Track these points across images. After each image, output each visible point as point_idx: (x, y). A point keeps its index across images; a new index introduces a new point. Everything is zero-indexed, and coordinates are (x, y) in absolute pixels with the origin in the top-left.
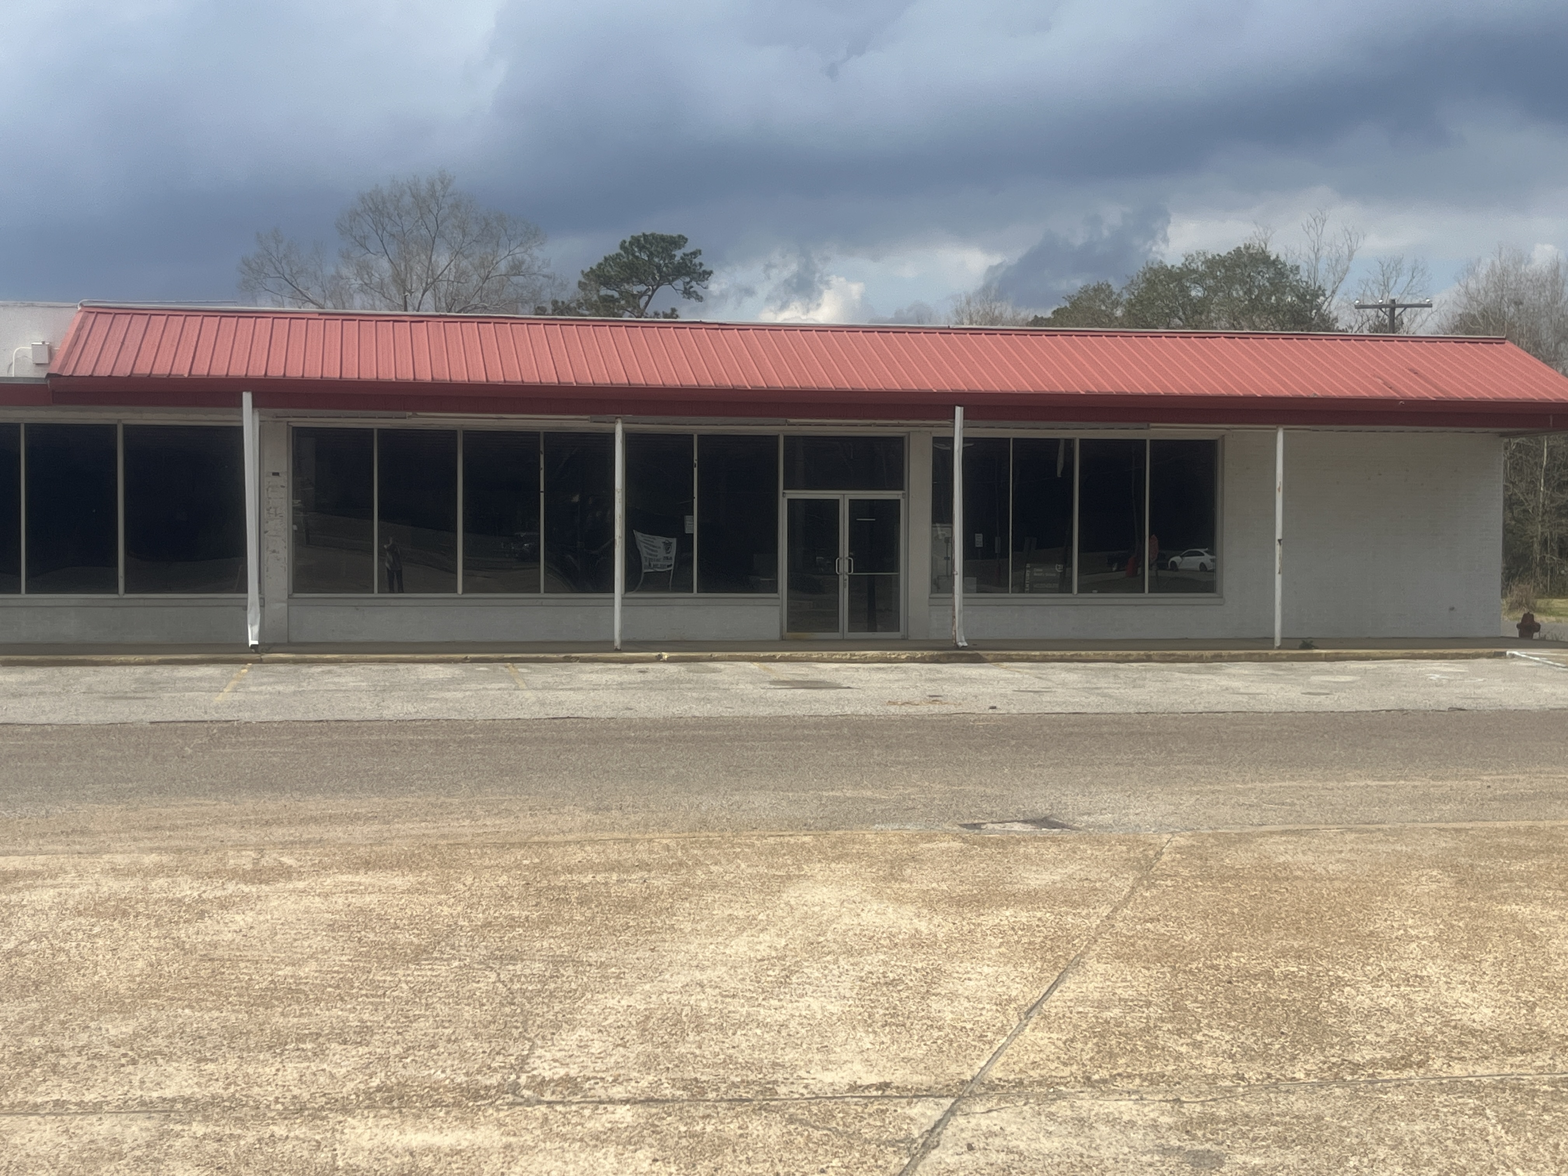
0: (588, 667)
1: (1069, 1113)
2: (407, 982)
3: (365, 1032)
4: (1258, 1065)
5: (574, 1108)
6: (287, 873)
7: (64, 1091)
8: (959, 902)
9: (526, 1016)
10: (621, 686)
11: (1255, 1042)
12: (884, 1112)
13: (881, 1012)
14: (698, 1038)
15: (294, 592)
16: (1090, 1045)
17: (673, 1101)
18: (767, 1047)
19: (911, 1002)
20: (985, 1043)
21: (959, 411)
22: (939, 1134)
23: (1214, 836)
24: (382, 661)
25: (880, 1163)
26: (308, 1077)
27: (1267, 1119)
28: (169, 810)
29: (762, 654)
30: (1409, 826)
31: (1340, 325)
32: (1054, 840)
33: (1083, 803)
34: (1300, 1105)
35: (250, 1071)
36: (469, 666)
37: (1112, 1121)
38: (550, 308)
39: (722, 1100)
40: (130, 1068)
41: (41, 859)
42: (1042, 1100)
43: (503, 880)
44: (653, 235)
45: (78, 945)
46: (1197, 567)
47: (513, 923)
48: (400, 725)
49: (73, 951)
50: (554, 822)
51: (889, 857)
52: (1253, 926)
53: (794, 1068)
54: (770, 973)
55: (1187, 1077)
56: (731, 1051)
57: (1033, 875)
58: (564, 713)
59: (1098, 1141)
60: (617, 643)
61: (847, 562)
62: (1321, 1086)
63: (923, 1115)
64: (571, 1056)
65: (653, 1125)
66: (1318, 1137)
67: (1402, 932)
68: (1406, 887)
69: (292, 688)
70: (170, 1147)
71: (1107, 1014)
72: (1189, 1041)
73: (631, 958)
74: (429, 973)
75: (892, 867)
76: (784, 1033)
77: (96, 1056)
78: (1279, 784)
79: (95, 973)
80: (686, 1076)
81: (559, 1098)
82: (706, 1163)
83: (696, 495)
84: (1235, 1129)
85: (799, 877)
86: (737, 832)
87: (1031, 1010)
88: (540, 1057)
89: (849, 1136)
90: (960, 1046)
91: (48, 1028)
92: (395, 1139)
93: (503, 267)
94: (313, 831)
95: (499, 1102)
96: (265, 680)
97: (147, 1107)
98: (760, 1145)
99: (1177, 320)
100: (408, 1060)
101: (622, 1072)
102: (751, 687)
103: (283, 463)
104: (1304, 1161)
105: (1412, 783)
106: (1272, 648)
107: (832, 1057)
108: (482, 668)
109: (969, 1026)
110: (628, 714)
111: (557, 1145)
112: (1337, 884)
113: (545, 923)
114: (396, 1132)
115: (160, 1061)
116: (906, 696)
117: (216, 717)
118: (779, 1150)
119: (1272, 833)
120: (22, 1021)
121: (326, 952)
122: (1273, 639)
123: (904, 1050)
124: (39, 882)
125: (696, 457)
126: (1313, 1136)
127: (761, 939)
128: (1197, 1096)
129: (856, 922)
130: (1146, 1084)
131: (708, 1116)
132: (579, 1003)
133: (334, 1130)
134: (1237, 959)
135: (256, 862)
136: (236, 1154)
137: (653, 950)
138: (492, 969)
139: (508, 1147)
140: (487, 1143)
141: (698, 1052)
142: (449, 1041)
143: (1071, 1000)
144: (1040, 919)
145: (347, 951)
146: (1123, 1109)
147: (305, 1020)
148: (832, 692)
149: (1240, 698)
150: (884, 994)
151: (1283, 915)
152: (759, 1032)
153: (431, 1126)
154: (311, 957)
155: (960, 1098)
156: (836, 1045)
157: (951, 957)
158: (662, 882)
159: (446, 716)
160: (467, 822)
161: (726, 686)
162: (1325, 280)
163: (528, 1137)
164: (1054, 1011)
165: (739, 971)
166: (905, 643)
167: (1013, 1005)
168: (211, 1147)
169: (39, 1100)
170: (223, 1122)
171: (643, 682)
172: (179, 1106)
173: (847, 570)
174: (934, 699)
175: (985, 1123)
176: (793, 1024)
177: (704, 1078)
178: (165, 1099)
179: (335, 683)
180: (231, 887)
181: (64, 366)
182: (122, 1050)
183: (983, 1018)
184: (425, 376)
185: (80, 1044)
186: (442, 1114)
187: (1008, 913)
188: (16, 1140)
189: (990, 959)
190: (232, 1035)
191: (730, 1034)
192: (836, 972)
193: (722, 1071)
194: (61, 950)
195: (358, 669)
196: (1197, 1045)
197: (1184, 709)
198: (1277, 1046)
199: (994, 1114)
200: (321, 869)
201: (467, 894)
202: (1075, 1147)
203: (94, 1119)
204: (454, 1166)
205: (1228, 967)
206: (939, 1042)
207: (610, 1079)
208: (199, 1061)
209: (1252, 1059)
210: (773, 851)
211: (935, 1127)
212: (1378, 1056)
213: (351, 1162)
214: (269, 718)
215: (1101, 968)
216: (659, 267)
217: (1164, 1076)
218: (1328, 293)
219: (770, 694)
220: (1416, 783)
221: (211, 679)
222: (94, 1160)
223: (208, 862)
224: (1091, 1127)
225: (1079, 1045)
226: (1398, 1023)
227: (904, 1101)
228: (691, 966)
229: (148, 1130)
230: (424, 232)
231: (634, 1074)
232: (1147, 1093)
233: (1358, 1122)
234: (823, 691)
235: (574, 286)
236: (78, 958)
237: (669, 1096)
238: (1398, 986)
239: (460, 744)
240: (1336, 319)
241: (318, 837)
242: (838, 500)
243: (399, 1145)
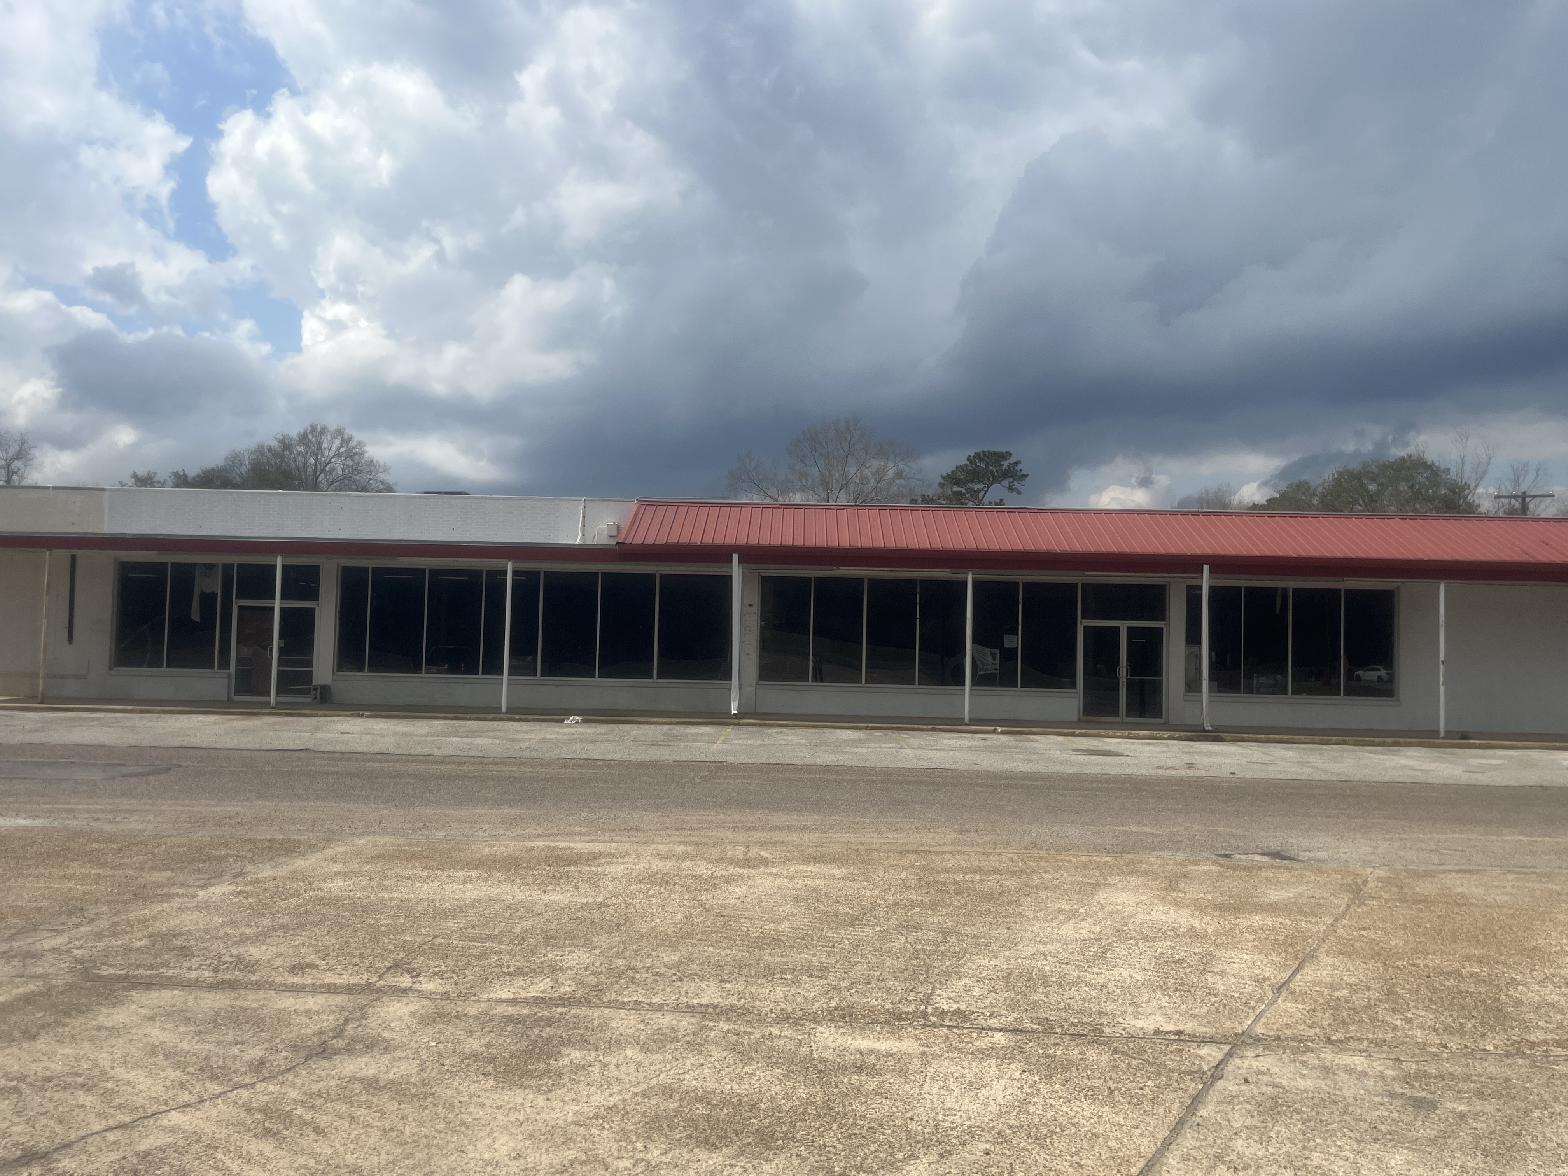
0: (947, 735)
1: (1316, 1062)
2: (848, 939)
3: (823, 971)
4: (1457, 1038)
5: (965, 1031)
6: (765, 862)
7: (639, 995)
8: (1221, 908)
9: (928, 967)
10: (970, 749)
11: (1453, 1021)
12: (1181, 1051)
13: (1172, 981)
14: (1045, 991)
15: (760, 680)
16: (1327, 1014)
17: (1032, 1032)
18: (1093, 1000)
19: (1193, 976)
20: (1249, 1008)
21: (1206, 568)
22: (1222, 1069)
23: (1406, 871)
24: (814, 727)
25: (1181, 1086)
26: (789, 998)
27: (1468, 1078)
28: (688, 818)
29: (1066, 731)
30: (1556, 871)
31: (1483, 510)
32: (1287, 868)
33: (1305, 843)
34: (1492, 1070)
35: (753, 990)
36: (870, 731)
37: (1350, 1070)
38: (920, 500)
39: (1066, 1034)
40: (679, 983)
41: (614, 845)
42: (1295, 1051)
43: (903, 875)
44: (989, 451)
45: (641, 902)
46: (1376, 678)
47: (912, 904)
48: (827, 769)
49: (638, 905)
50: (933, 838)
51: (1167, 874)
52: (1442, 938)
53: (1114, 1016)
54: (1091, 949)
55: (1403, 1043)
56: (1069, 1001)
57: (1272, 892)
58: (933, 766)
59: (1341, 1084)
60: (967, 720)
61: (1125, 670)
62: (1507, 1057)
63: (1210, 1055)
64: (960, 996)
65: (1020, 1047)
66: (1508, 1094)
67: (1559, 948)
68: (1558, 916)
69: (759, 742)
70: (707, 1036)
71: (1338, 994)
72: (1402, 1017)
73: (995, 933)
74: (861, 934)
75: (1171, 882)
76: (1105, 991)
77: (657, 974)
78: (1451, 836)
79: (653, 920)
80: (1039, 1015)
81: (955, 1024)
82: (1059, 1076)
83: (1020, 622)
84: (1444, 1083)
85: (1105, 885)
86: (1059, 852)
87: (1281, 987)
88: (939, 996)
89: (1157, 1065)
90: (1231, 1009)
91: (627, 954)
92: (849, 1043)
93: (891, 474)
94: (777, 836)
95: (915, 1023)
96: (742, 736)
97: (691, 1009)
98: (1095, 1067)
99: (1358, 507)
100: (853, 991)
101: (996, 1010)
102: (1059, 752)
103: (756, 599)
104: (1499, 1110)
105: (1556, 840)
106: (1438, 738)
107: (1140, 1010)
108: (878, 733)
109: (1237, 995)
110: (976, 767)
111: (956, 1055)
112: (1504, 910)
113: (934, 906)
114: (850, 1038)
115: (697, 980)
116: (1169, 763)
117: (713, 759)
118: (1109, 1072)
119: (1450, 871)
120: (610, 948)
121: (795, 916)
122: (1438, 732)
123: (1191, 1009)
124: (615, 860)
125: (1020, 597)
126: (1504, 1092)
127: (1082, 926)
128: (1412, 1057)
129: (1148, 918)
130: (1372, 1045)
131: (1057, 1044)
132: (962, 962)
133: (810, 1034)
134: (1432, 960)
135: (745, 854)
136: (749, 1045)
137: (1008, 929)
138: (902, 934)
139: (923, 1054)
140: (910, 1051)
141: (1046, 1000)
142: (878, 980)
143: (1310, 982)
144: (1281, 923)
145: (807, 916)
146: (1357, 1062)
147: (785, 960)
148: (1116, 758)
149: (1416, 773)
150: (1173, 969)
151: (1465, 931)
152: (1087, 989)
153: (872, 1036)
154: (785, 918)
155: (1235, 1045)
156: (1142, 1002)
157: (1219, 946)
158: (1011, 883)
159: (857, 764)
160: (876, 835)
161: (1042, 752)
162: (1468, 476)
163: (936, 1048)
164: (1298, 989)
165: (1070, 947)
166: (1166, 727)
167: (1267, 983)
168: (733, 1038)
169: (626, 1000)
170: (739, 1022)
171: (985, 747)
172: (711, 1010)
173: (1125, 674)
174: (1190, 766)
175: (1255, 1064)
176: (1111, 986)
177: (1052, 1018)
178: (701, 1005)
179: (785, 740)
180: (731, 870)
181: (626, 537)
182: (673, 971)
183: (1246, 991)
184: (846, 544)
185: (647, 965)
186: (878, 1029)
187: (1257, 918)
188: (613, 1024)
189: (1247, 949)
190: (740, 967)
191: (1067, 988)
192: (1137, 952)
193: (1064, 1015)
194: (630, 904)
195: (799, 731)
196: (1409, 1021)
197: (1374, 780)
198: (1470, 1026)
199: (1261, 1058)
200: (786, 861)
201: (881, 883)
202: (1324, 1087)
203: (659, 1014)
204: (890, 1064)
205: (1426, 966)
206: (1216, 1005)
207: (988, 1014)
208: (721, 981)
209: (1451, 1033)
210: (1085, 866)
211: (1219, 1065)
212: (1549, 1038)
213: (822, 1055)
214: (746, 761)
215: (1330, 960)
216: (992, 473)
217: (1385, 1041)
218: (1472, 487)
219: (1073, 758)
220: (1559, 840)
221: (709, 735)
222: (662, 1041)
223: (716, 853)
224: (1334, 1074)
225: (1319, 1015)
226: (1562, 1014)
227: (1195, 1044)
228: (1036, 941)
229: (692, 1024)
230: (841, 452)
231: (1004, 1012)
232: (1374, 1052)
233: (1538, 1085)
234: (1110, 758)
235: (936, 486)
236: (641, 910)
237: (1030, 1029)
238: (1560, 987)
239: (867, 782)
240: (1479, 506)
241: (781, 840)
242: (1119, 628)
243: (852, 1046)
